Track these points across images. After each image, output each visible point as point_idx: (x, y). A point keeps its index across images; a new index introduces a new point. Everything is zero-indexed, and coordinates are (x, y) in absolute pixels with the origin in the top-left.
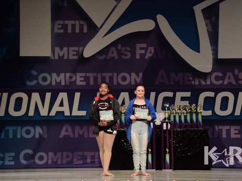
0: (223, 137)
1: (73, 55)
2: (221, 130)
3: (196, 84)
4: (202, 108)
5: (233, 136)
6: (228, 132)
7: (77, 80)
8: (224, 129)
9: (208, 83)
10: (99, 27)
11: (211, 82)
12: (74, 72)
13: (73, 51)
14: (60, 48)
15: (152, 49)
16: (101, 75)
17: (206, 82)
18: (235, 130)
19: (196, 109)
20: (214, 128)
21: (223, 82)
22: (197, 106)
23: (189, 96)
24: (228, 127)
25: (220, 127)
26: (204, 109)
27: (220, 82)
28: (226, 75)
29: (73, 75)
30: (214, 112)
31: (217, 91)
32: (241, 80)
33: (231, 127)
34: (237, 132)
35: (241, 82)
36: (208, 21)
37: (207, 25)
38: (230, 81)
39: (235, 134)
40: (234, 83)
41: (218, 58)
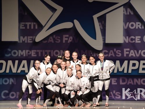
10: (44, 26)
32: (117, 54)
33: (112, 79)
34: (115, 81)
35: (117, 55)
36: (100, 23)
37: (100, 26)
38: (112, 55)
39: (114, 82)
40: (114, 56)
41: (106, 43)
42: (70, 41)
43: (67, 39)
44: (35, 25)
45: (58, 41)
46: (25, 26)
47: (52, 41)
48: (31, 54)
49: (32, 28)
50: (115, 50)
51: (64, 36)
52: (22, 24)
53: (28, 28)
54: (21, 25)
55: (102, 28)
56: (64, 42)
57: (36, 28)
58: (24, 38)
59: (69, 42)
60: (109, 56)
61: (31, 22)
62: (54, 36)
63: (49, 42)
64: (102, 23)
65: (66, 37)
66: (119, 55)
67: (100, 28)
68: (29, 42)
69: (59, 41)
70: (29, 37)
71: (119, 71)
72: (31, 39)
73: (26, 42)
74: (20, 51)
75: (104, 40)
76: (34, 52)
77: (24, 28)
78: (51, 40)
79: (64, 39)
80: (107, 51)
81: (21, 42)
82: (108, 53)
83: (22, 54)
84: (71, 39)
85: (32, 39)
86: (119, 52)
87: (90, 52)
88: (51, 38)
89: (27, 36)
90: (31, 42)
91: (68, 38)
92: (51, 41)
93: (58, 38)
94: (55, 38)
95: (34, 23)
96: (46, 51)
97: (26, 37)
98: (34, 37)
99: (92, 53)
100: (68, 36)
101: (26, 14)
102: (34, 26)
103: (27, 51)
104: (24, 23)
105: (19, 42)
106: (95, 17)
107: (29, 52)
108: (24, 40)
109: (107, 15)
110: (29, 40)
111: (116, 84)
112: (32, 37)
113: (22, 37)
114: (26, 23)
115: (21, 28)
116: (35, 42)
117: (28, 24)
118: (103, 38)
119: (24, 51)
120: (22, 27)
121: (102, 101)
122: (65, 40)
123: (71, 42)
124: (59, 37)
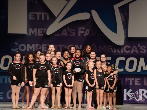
0: (130, 85)
1: (40, 33)
2: (129, 81)
3: (114, 52)
4: (118, 67)
5: (136, 84)
6: (133, 82)
7: (42, 49)
8: (131, 80)
9: (122, 52)
10: (56, 16)
11: (123, 51)
12: (41, 43)
13: (40, 31)
14: (32, 29)
15: (88, 31)
16: (57, 46)
17: (120, 51)
18: (137, 80)
19: (114, 67)
20: (124, 79)
21: (131, 52)
22: (115, 65)
23: (110, 59)
24: (133, 79)
25: (128, 79)
26: (119, 68)
27: (129, 51)
28: (132, 47)
29: (40, 45)
30: (125, 69)
31: (127, 57)
32: (141, 50)
33: (135, 79)
34: (139, 82)
35: (141, 52)
36: (122, 14)
37: (121, 17)
38: (135, 51)
39: (137, 83)
40: (137, 52)
41: (128, 37)
42: (86, 34)
43: (83, 32)
44: (47, 15)
45: (72, 34)
46: (35, 16)
47: (66, 34)
48: (41, 49)
49: (43, 19)
50: (139, 45)
51: (80, 28)
52: (32, 15)
53: (38, 18)
54: (30, 16)
55: (124, 20)
56: (79, 35)
57: (48, 18)
58: (33, 30)
59: (85, 36)
60: (132, 52)
61: (42, 12)
62: (68, 29)
63: (62, 35)
64: (124, 14)
65: (82, 30)
66: (143, 51)
67: (122, 20)
68: (39, 35)
69: (74, 34)
70: (39, 29)
71: (144, 70)
72: (41, 32)
73: (36, 35)
74: (28, 45)
75: (126, 33)
76: (44, 47)
77: (34, 19)
78: (64, 32)
79: (80, 32)
80: (129, 47)
81: (30, 34)
82: (131, 49)
83: (31, 49)
84: (87, 33)
85: (43, 31)
86: (143, 48)
87: (110, 48)
88: (65, 30)
89: (37, 28)
90: (42, 35)
91: (85, 31)
92: (64, 34)
93: (72, 31)
94: (69, 31)
95: (46, 14)
96: (58, 45)
97: (35, 30)
98: (45, 29)
99: (111, 49)
100: (84, 28)
101: (36, 2)
102: (45, 16)
103: (37, 45)
104: (33, 13)
105: (28, 35)
106: (116, 7)
107: (38, 47)
108: (33, 33)
109: (130, 5)
110: (39, 32)
111: (140, 84)
112: (42, 29)
113: (31, 30)
114: (36, 13)
115: (30, 18)
116: (47, 35)
117: (38, 14)
118: (125, 32)
119: (33, 45)
120: (32, 17)
121: (123, 105)
122: (81, 34)
123: (88, 36)
124: (74, 30)
